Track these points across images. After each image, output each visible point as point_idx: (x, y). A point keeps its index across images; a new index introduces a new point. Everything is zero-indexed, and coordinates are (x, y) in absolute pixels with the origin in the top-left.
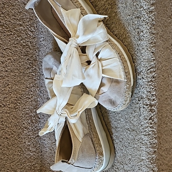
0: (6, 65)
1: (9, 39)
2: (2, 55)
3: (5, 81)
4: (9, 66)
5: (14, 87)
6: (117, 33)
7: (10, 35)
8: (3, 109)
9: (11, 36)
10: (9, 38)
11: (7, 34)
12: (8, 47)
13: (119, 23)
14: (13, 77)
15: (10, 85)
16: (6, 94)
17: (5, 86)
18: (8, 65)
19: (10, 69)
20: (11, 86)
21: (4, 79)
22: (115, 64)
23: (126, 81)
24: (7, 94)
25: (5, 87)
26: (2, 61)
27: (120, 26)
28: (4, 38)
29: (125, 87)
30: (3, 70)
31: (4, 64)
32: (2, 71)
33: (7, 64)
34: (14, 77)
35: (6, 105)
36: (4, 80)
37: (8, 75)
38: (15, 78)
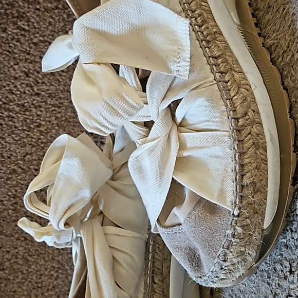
0: (36, 81)
1: (51, 20)
2: (28, 57)
3: (31, 117)
4: (43, 83)
5: (54, 131)
6: (273, 44)
7: (53, 9)
8: (19, 177)
9: (56, 11)
10: (51, 17)
11: (44, 7)
12: (46, 38)
13: (284, 9)
14: (53, 108)
15: (44, 125)
16: (30, 146)
17: (30, 128)
18: (40, 81)
19: (48, 90)
20: (45, 128)
21: (27, 113)
22: (217, 150)
23: (236, 213)
24: (34, 146)
25: (30, 130)
26: (27, 70)
27: (283, 22)
28: (34, 16)
29: (229, 232)
30: (27, 92)
31: (31, 77)
32: (25, 93)
33: (38, 79)
34: (57, 109)
35: (28, 169)
36: (26, 115)
37: (40, 104)
38: (60, 110)
